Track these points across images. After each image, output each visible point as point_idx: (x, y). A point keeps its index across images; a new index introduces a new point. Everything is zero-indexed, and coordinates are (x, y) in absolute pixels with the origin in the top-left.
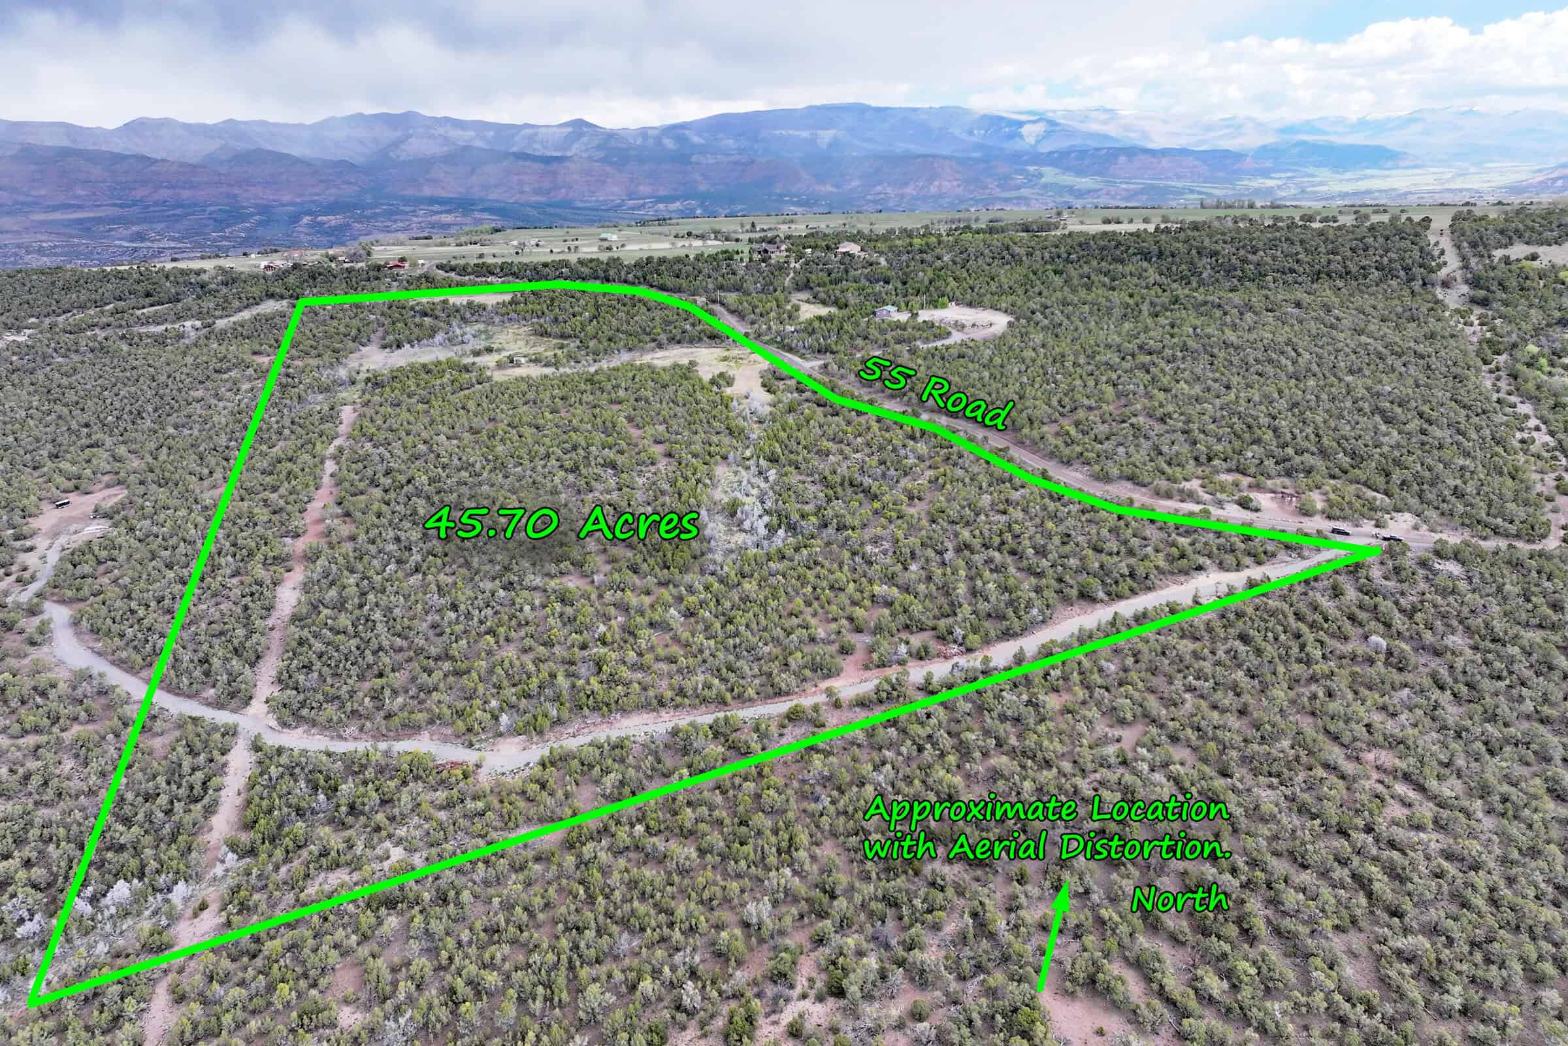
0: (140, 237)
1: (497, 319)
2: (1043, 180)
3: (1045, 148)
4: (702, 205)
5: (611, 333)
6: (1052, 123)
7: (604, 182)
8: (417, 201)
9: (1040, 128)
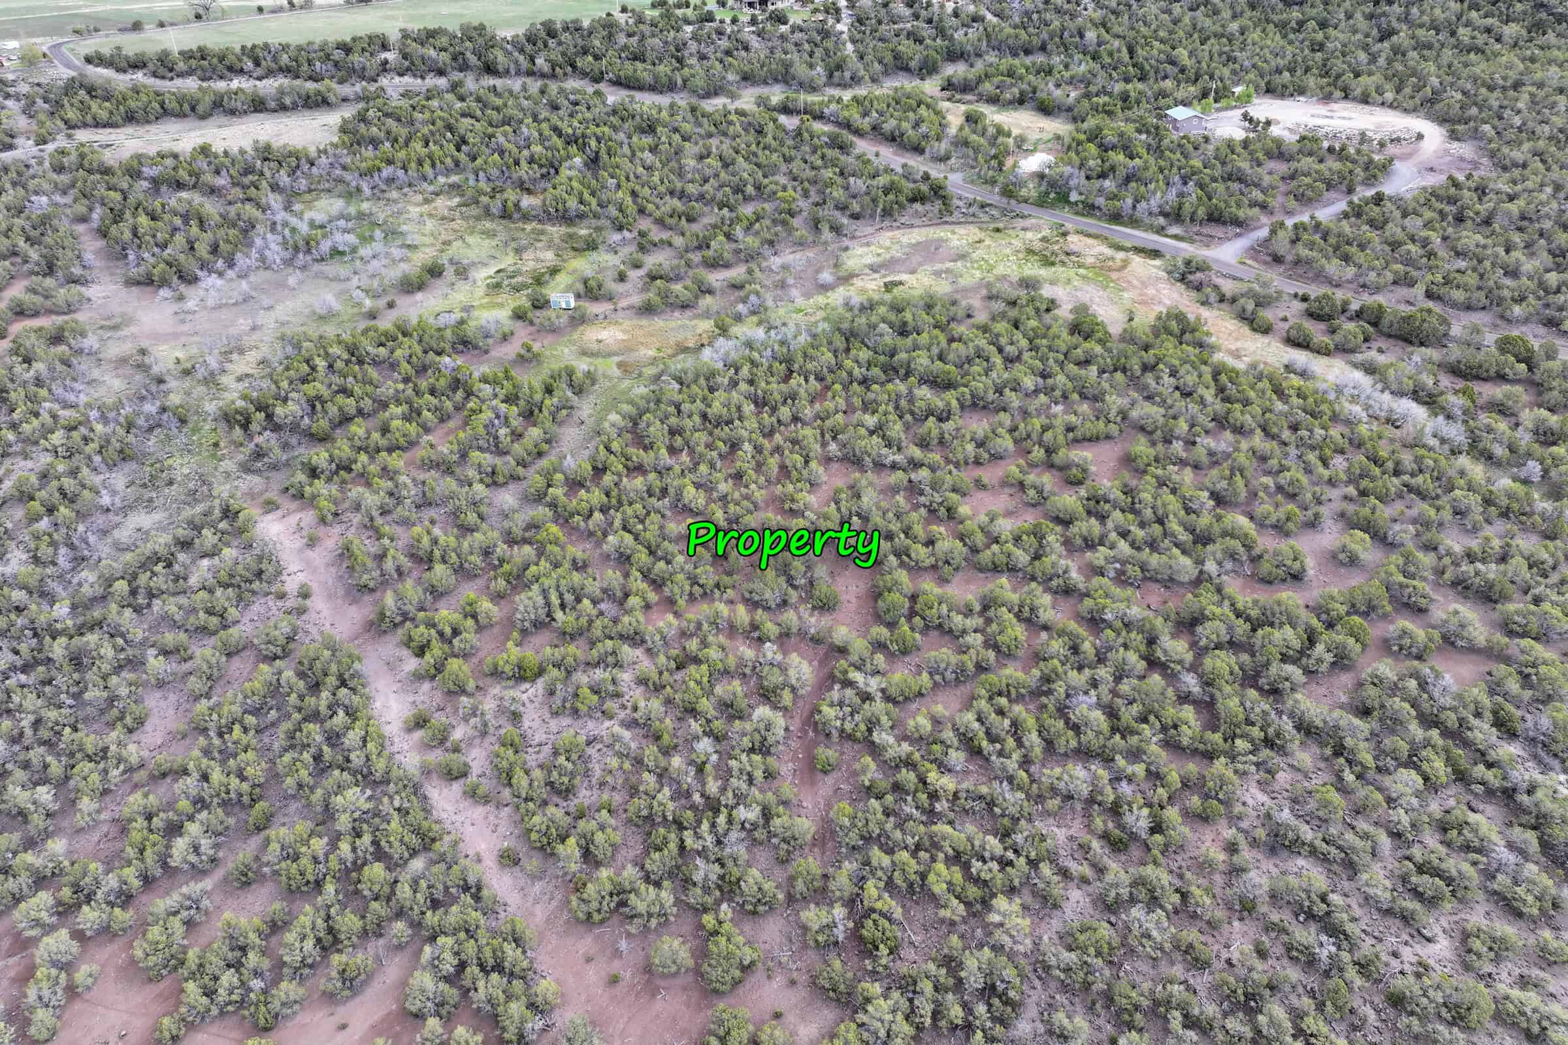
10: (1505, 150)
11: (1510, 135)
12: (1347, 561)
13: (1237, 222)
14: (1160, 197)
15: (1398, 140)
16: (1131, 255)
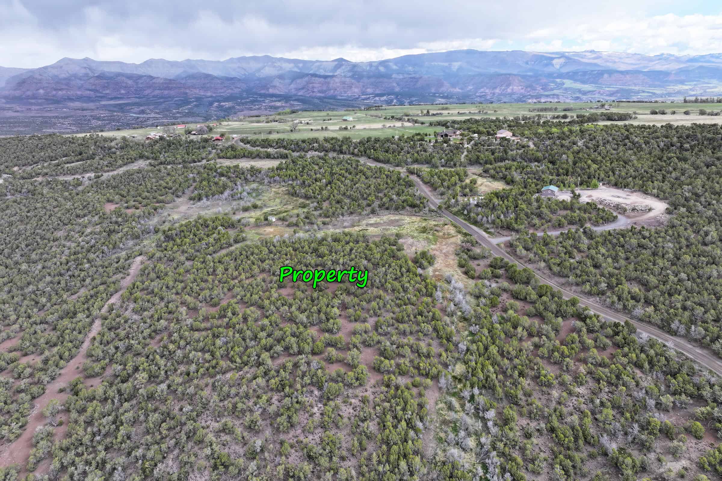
0: (143, 112)
1: (266, 181)
2: (565, 86)
3: (564, 70)
4: (396, 98)
5: (339, 197)
6: (568, 58)
7: (351, 87)
8: (266, 96)
9: (562, 60)
10: (673, 219)
15: (637, 210)
16: (459, 235)
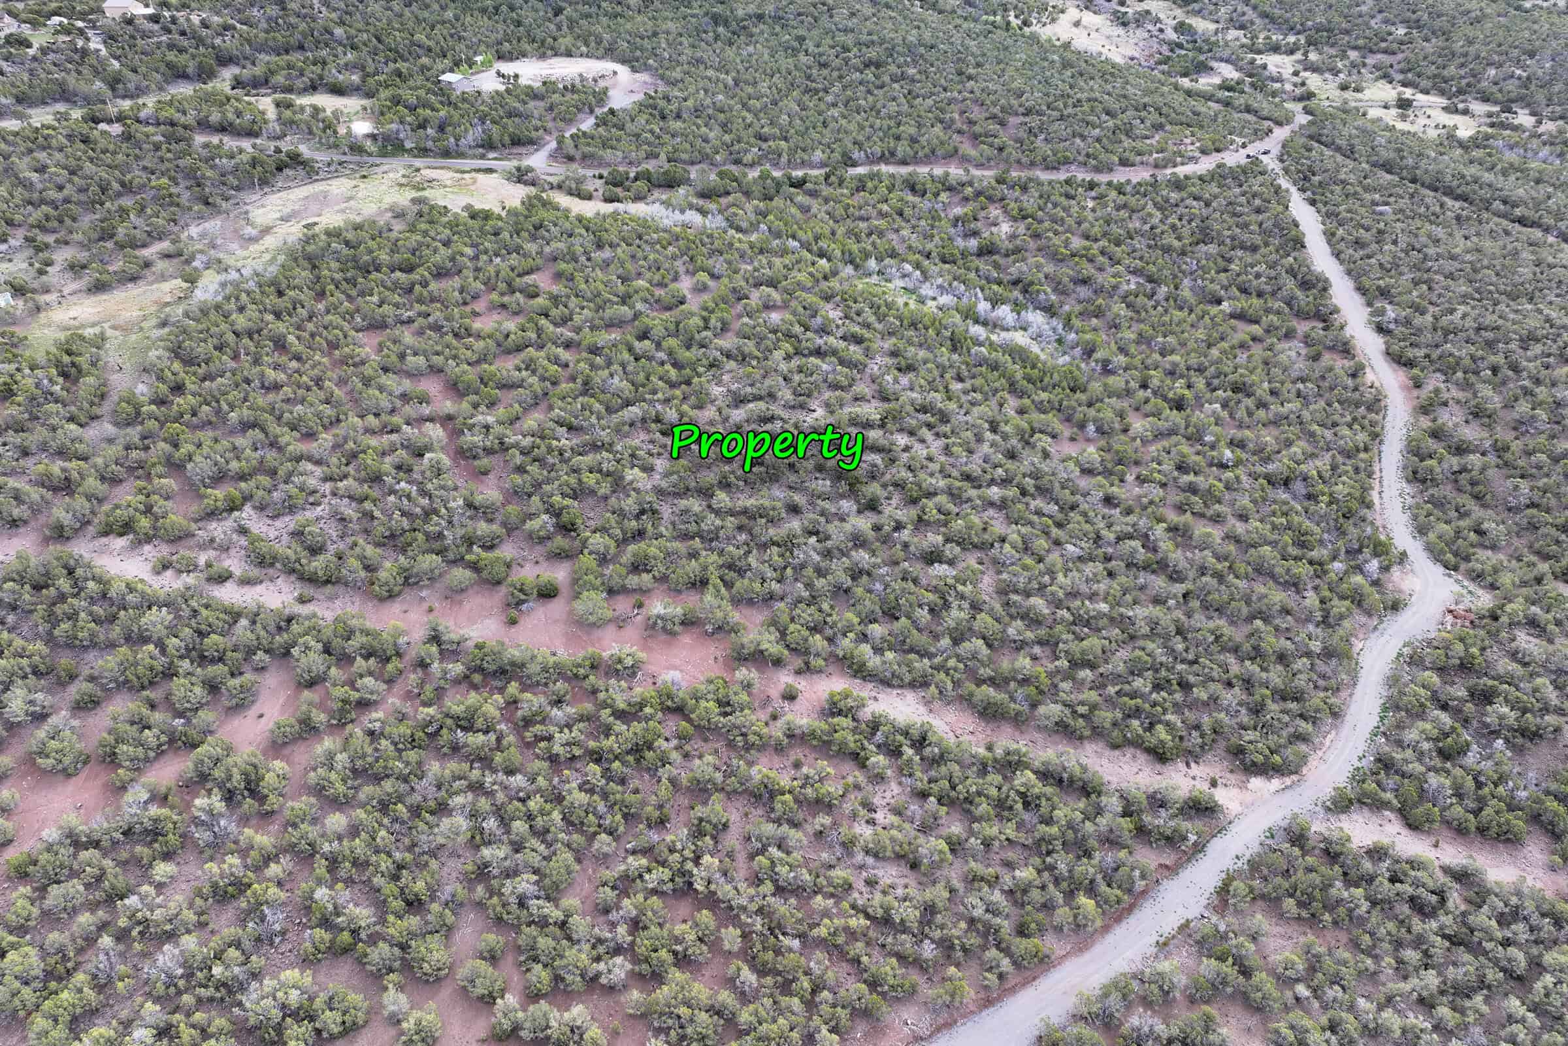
10: (668, 73)
11: (666, 63)
12: (701, 289)
13: (531, 142)
14: (473, 134)
15: (603, 76)
16: (473, 174)
